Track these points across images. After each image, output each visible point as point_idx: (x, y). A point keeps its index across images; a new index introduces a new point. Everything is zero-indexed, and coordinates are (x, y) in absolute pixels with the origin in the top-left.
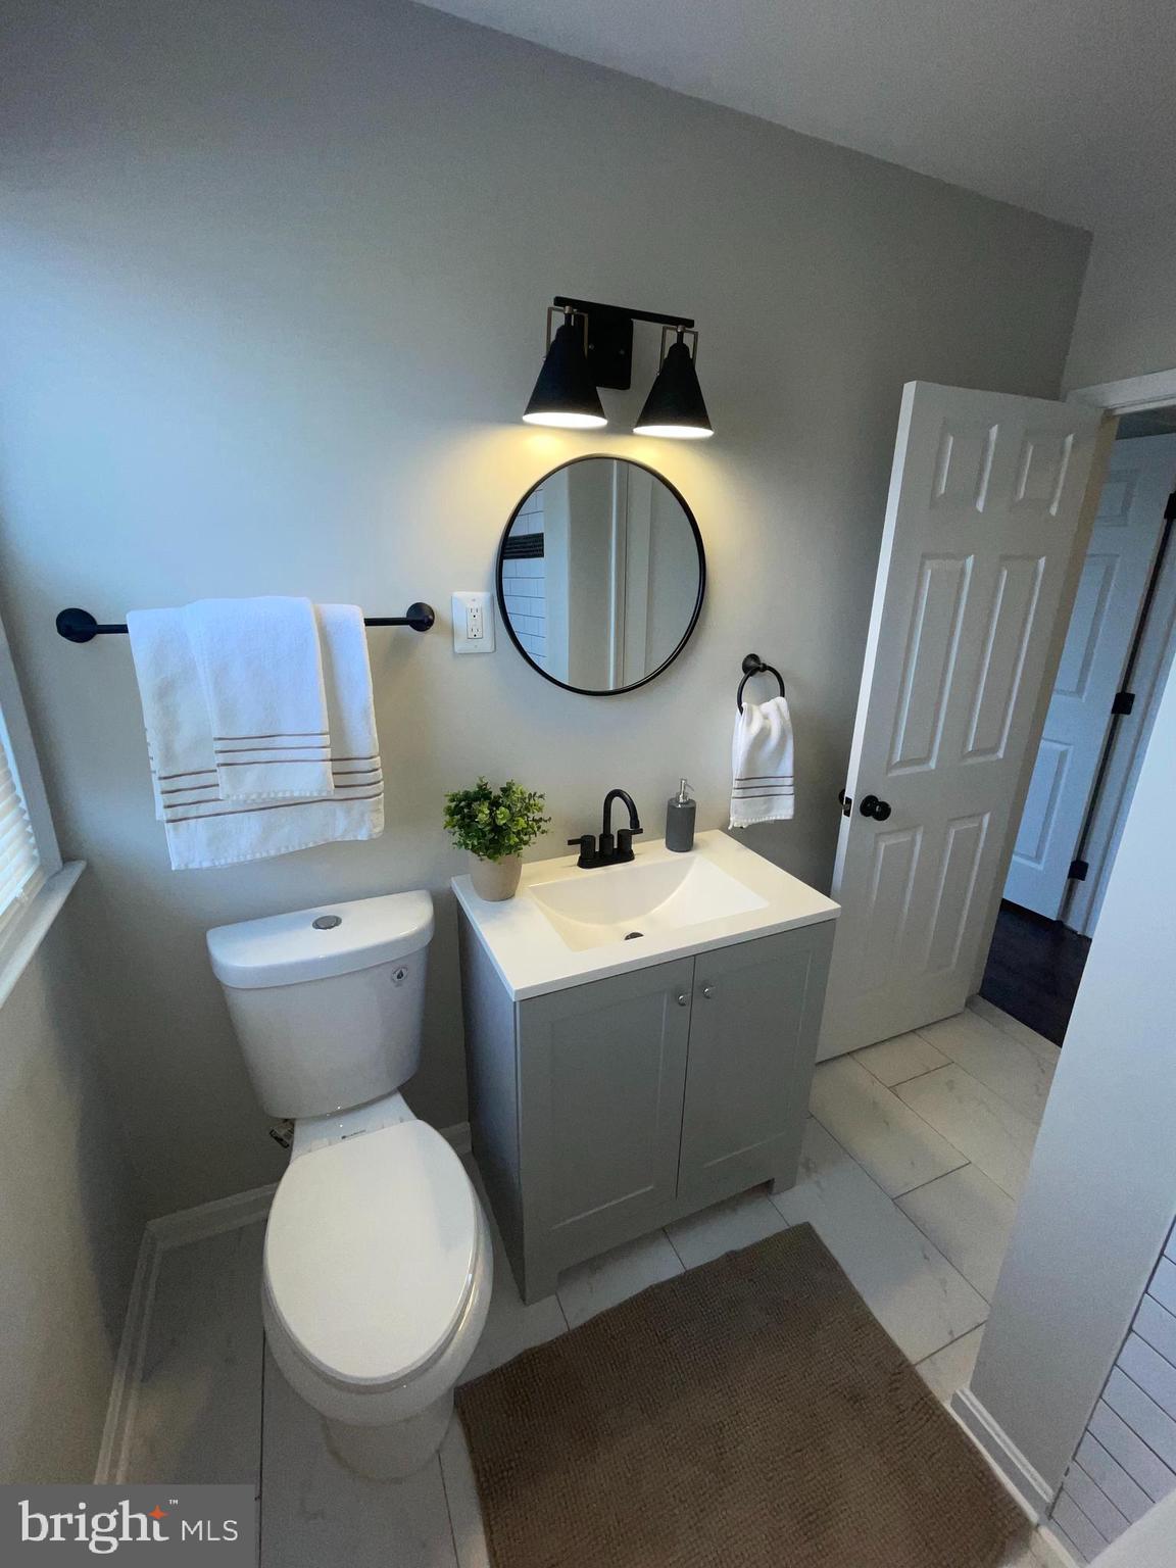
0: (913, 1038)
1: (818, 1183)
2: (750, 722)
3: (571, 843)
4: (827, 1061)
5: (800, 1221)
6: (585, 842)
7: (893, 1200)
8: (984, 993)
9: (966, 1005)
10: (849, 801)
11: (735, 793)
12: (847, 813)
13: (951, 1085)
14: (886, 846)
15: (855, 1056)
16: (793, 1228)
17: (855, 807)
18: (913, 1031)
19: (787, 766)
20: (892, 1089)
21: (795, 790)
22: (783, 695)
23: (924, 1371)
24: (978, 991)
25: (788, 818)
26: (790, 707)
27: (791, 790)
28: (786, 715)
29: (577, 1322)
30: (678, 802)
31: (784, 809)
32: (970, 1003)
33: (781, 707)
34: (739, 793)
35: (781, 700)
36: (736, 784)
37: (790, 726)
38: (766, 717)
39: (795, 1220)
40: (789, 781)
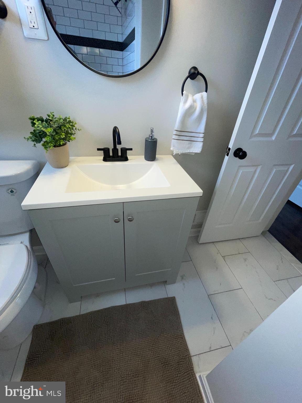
0: (238, 241)
1: (184, 284)
2: (186, 101)
3: (99, 149)
4: (204, 243)
5: (172, 296)
6: (106, 151)
7: (208, 295)
8: (269, 231)
9: (262, 234)
10: (229, 149)
11: (174, 137)
12: (228, 155)
13: (245, 260)
14: (242, 171)
15: (214, 243)
16: (169, 298)
17: (231, 152)
18: (239, 239)
19: (202, 128)
20: (224, 257)
21: (204, 140)
22: (206, 91)
23: (194, 360)
24: (268, 229)
25: (198, 152)
26: (208, 97)
27: (202, 140)
28: (205, 101)
29: (83, 312)
30: (149, 139)
31: (197, 148)
32: (263, 233)
33: (204, 97)
34: (177, 137)
35: (205, 94)
36: (175, 132)
37: (206, 107)
38: (194, 101)
39: (170, 295)
40: (202, 135)
